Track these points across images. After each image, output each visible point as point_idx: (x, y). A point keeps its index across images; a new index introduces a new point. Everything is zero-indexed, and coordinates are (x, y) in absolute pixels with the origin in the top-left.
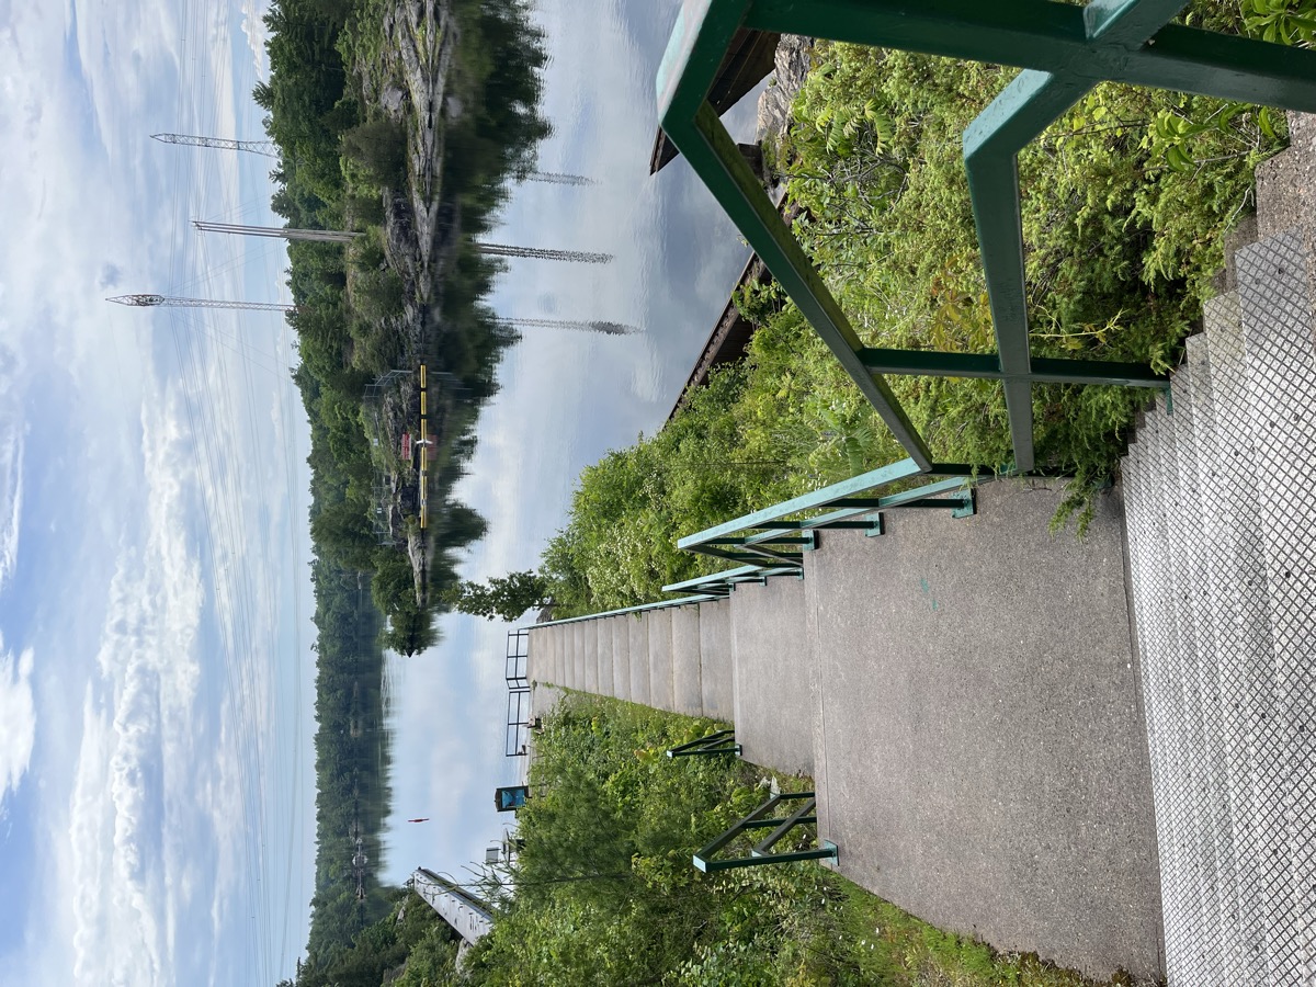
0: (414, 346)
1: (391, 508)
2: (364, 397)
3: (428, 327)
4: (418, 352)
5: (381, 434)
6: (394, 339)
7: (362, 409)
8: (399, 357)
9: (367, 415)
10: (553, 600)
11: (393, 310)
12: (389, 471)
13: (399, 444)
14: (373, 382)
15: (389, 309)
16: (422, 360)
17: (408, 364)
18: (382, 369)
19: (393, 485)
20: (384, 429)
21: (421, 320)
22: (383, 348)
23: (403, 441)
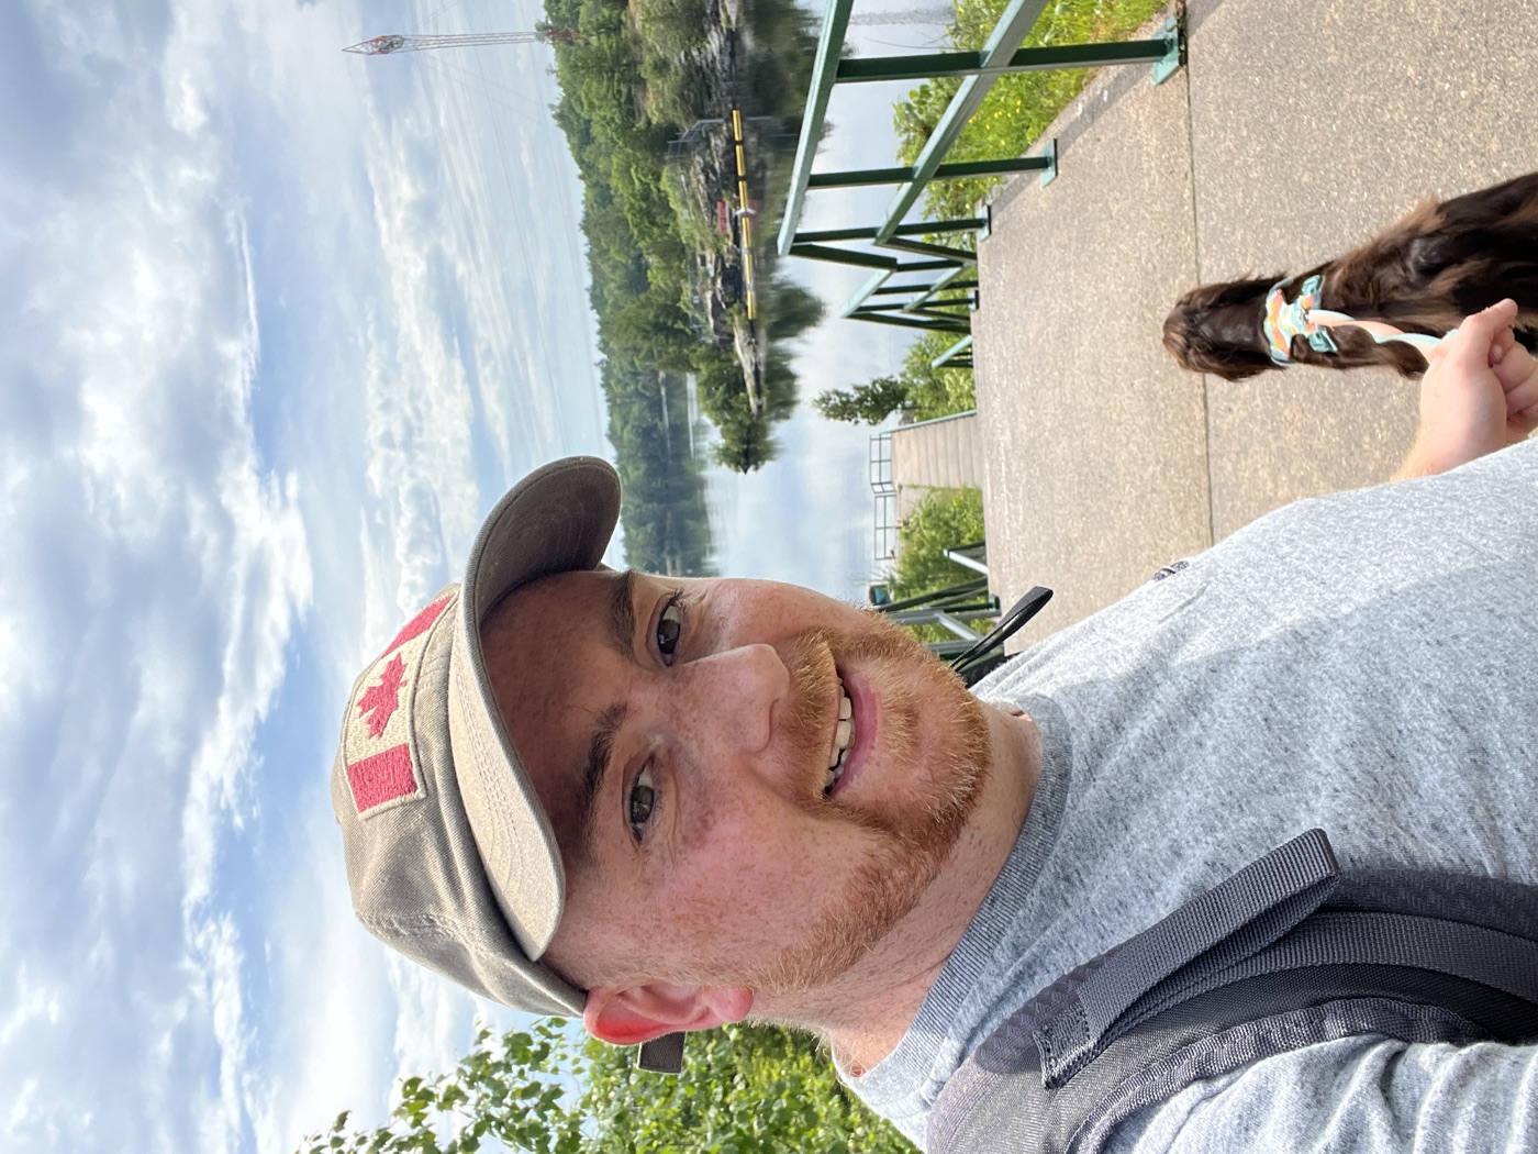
0: (723, 85)
1: (709, 295)
2: (667, 158)
3: (738, 58)
4: (729, 92)
5: (690, 202)
6: (698, 79)
7: (666, 172)
8: (706, 103)
9: (672, 180)
10: (915, 402)
11: (694, 39)
12: (703, 248)
13: (714, 214)
14: (677, 138)
15: (689, 40)
16: (734, 103)
17: (717, 110)
18: (687, 120)
19: (710, 267)
20: (694, 196)
21: (729, 50)
22: (686, 92)
23: (718, 211)
